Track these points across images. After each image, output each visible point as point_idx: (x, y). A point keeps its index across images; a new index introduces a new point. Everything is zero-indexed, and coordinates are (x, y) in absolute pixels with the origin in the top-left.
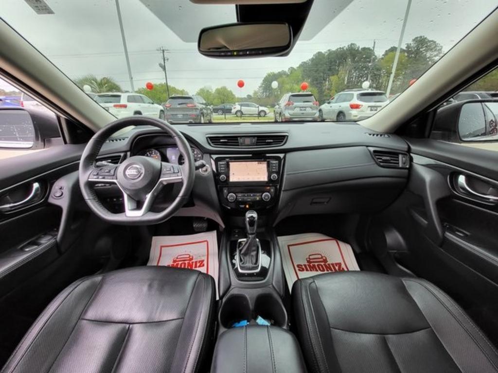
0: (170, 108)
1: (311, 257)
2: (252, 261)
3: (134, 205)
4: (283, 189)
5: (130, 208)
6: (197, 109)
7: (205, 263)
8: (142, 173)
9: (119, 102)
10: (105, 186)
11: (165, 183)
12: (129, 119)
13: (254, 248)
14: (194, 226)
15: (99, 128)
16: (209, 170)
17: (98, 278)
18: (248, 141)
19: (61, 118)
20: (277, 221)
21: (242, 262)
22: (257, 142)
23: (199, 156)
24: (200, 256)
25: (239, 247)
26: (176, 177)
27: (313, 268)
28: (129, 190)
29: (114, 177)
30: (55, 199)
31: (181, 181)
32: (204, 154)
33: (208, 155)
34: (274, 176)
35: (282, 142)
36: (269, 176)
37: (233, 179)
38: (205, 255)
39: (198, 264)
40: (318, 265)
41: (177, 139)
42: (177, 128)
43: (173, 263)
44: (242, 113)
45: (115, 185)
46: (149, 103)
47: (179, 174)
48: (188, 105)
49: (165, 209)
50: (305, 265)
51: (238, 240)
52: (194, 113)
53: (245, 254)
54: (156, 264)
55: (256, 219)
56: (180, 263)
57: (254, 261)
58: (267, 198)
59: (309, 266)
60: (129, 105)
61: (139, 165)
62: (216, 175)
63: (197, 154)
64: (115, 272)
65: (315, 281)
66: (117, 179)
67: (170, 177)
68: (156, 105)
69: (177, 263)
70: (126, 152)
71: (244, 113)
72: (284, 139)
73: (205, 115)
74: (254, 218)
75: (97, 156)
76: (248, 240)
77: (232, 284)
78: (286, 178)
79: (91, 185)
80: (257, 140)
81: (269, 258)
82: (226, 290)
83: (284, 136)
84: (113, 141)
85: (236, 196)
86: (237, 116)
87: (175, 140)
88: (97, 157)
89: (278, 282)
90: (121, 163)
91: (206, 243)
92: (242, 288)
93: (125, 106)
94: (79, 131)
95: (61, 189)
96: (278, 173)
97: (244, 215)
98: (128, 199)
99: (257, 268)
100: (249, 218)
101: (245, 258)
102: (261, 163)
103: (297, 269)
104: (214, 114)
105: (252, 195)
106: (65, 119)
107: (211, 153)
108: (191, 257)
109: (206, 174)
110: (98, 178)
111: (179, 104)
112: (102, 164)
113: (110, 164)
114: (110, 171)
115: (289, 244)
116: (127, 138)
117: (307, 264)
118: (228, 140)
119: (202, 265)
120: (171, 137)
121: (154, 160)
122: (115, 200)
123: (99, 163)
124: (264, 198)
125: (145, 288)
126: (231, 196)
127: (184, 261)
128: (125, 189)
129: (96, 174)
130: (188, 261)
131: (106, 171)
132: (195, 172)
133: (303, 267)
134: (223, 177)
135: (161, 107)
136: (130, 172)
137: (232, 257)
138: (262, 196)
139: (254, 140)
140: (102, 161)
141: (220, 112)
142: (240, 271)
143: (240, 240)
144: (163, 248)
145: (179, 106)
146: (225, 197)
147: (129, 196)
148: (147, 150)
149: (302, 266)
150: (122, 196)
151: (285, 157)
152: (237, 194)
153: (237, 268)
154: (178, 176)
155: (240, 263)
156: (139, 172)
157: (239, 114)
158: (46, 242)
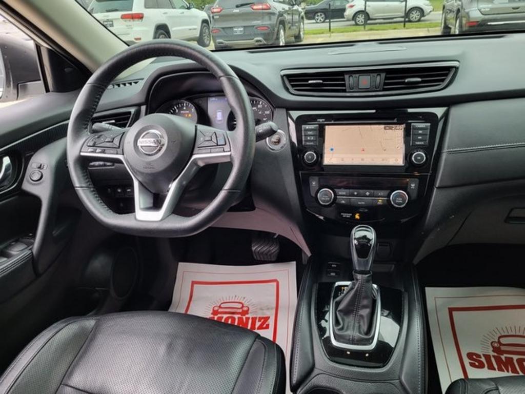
0: (220, 16)
1: (503, 341)
2: (360, 326)
3: (150, 202)
4: (437, 185)
5: (142, 207)
6: (273, 14)
7: (271, 322)
8: (163, 145)
9: (131, 10)
10: (105, 165)
11: (201, 164)
12: (146, 47)
13: (365, 302)
14: (254, 249)
15: (98, 65)
16: (284, 140)
17: (90, 323)
18: (365, 81)
19: (42, 48)
20: (422, 252)
21: (340, 327)
22: (385, 84)
23: (268, 112)
24: (261, 309)
25: (336, 296)
26: (220, 152)
27: (504, 365)
28: (142, 173)
29: (120, 150)
30: (31, 184)
31: (228, 160)
32: (275, 108)
33: (284, 111)
34: (420, 156)
35: (443, 80)
36: (408, 156)
37: (330, 159)
38: (272, 309)
39: (258, 324)
40: (518, 360)
41: (224, 80)
42: (225, 59)
43: (212, 316)
44: (367, 17)
45: (120, 165)
46: (183, 7)
47: (227, 148)
48: (255, 7)
49: (198, 211)
50: (487, 357)
51: (335, 283)
52: (266, 22)
53: (347, 312)
54: (183, 311)
55: (373, 242)
56: (225, 316)
57: (365, 328)
58: (399, 200)
59: (498, 360)
60: (148, 13)
61: (159, 131)
62: (297, 151)
63: (263, 109)
64: (115, 315)
65: (500, 388)
66: (123, 154)
67: (211, 153)
68: (194, 11)
69: (219, 315)
70: (139, 105)
71: (371, 17)
72: (447, 75)
73: (287, 26)
74: (369, 240)
75: (93, 113)
76: (354, 284)
77: (317, 365)
78: (446, 160)
79: (84, 162)
80: (386, 78)
81: (397, 327)
82: (303, 374)
83: (448, 69)
84: (119, 85)
85: (335, 194)
86: (357, 24)
87: (221, 83)
88: (95, 115)
89: (412, 376)
90: (130, 126)
91: (275, 284)
92: (336, 376)
93: (140, 17)
94: (67, 70)
95: (40, 168)
96: (428, 149)
97: (349, 235)
98: (140, 190)
99: (369, 341)
100: (358, 239)
101: (347, 320)
102: (391, 129)
103: (467, 361)
104: (306, 21)
105: (368, 194)
106: (48, 49)
107: (289, 107)
108: (245, 309)
109: (277, 147)
110: (94, 152)
111: (237, 7)
112: (103, 128)
113: (114, 128)
114: (113, 139)
115: (452, 306)
116: (142, 79)
117: (492, 354)
118: (324, 80)
119: (265, 326)
120: (213, 76)
121: (185, 121)
122: (119, 191)
123: (96, 126)
124: (394, 201)
125: (162, 350)
126: (325, 195)
127: (233, 313)
128: (136, 172)
129: (91, 144)
130: (240, 316)
131: (106, 141)
132: (255, 144)
133: (483, 359)
134: (310, 155)
135: (203, 15)
136: (146, 142)
137: (321, 316)
138: (389, 196)
139: (379, 79)
140: (101, 122)
141: (320, 17)
142: (335, 343)
143: (338, 284)
144: (196, 286)
145: (237, 11)
146: (313, 194)
147: (141, 183)
148: (175, 102)
149: (479, 356)
150: (131, 186)
151: (446, 115)
152: (336, 190)
153: (329, 338)
154: (224, 151)
155: (335, 328)
156: (158, 142)
157: (361, 19)
158: (18, 253)
